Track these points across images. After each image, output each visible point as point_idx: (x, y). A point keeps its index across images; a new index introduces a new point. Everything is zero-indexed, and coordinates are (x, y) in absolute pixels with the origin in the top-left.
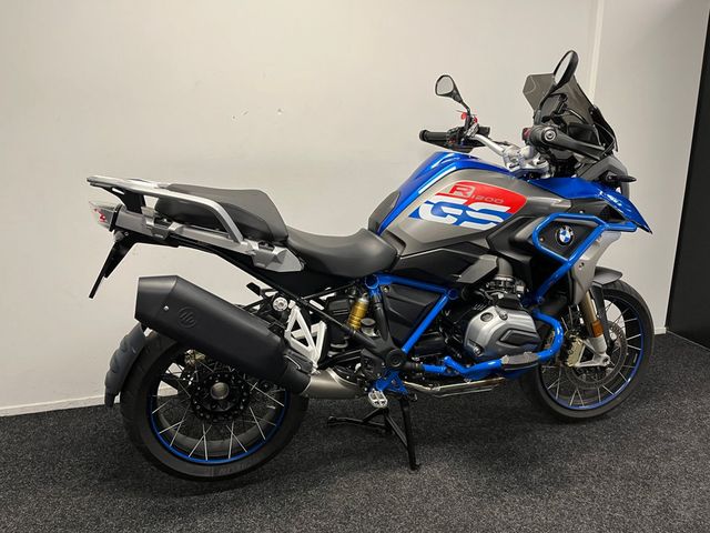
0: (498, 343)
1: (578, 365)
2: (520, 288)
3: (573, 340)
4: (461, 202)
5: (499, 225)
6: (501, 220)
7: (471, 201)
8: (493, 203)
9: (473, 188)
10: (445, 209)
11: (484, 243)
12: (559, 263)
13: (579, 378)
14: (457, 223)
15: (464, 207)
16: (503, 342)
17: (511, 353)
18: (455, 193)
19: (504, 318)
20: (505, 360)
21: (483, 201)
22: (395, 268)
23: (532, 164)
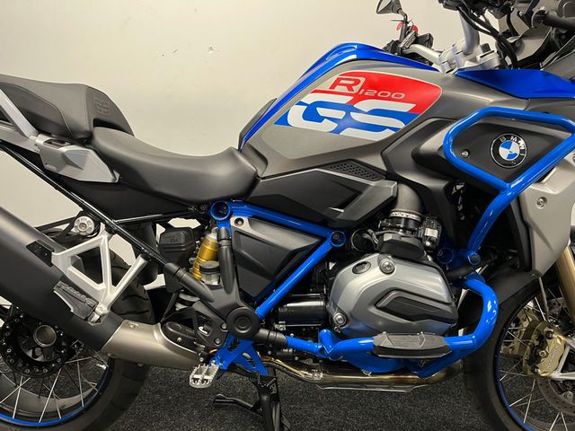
0: (373, 310)
1: (557, 375)
2: (432, 233)
3: (549, 336)
4: (345, 100)
5: (399, 134)
6: (401, 125)
7: (359, 98)
8: (390, 99)
9: (363, 80)
10: (322, 112)
11: (377, 162)
12: (494, 191)
13: (562, 396)
14: (337, 131)
15: (349, 108)
16: (382, 309)
17: (393, 330)
18: (338, 89)
19: (387, 271)
20: (384, 340)
21: (376, 97)
22: (253, 194)
23: (474, 60)
